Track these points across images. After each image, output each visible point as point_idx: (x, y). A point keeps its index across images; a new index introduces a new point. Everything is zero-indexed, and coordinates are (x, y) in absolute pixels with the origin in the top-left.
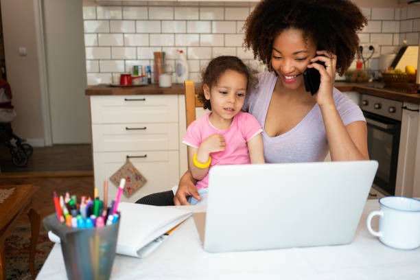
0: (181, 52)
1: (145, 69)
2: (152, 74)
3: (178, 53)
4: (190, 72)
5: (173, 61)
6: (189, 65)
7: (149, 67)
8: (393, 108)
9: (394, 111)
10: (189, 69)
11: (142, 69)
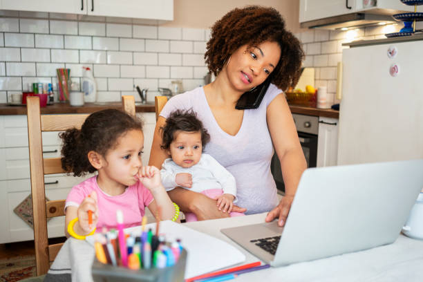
0: (88, 69)
1: (46, 86)
2: (55, 93)
3: (85, 70)
4: (97, 91)
5: (79, 79)
6: (96, 82)
7: (50, 85)
8: (309, 123)
9: (309, 126)
10: (97, 87)
11: (42, 86)
